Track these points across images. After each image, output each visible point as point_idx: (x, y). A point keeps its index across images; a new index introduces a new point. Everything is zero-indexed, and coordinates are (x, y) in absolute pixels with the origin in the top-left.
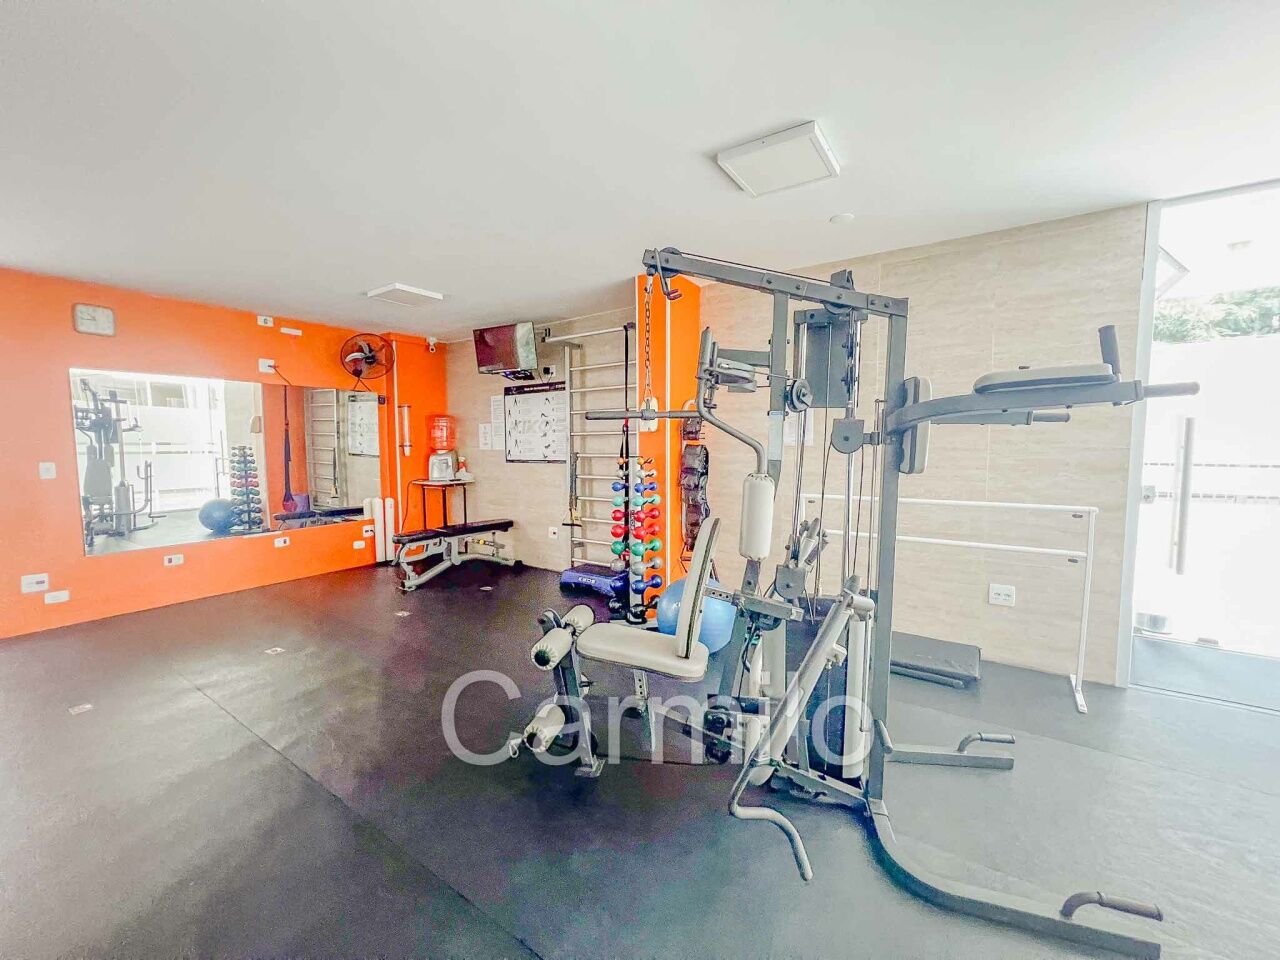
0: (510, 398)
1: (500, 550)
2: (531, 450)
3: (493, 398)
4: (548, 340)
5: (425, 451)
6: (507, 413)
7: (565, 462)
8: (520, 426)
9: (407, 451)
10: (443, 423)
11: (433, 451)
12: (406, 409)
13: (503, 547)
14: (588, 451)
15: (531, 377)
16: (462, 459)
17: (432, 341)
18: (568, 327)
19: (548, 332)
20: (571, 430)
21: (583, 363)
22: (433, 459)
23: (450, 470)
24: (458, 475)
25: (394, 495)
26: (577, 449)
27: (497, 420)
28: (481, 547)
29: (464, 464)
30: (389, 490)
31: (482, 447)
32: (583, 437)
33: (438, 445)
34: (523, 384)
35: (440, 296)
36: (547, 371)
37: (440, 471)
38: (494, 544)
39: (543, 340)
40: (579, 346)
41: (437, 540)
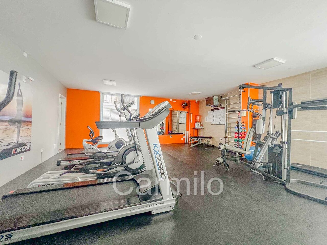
0: (212, 111)
1: (209, 143)
2: (217, 122)
3: (209, 111)
4: (221, 99)
5: (194, 122)
6: (212, 114)
7: (224, 124)
8: (214, 117)
9: (191, 122)
10: (198, 117)
11: (196, 122)
12: (192, 114)
13: (210, 142)
14: (230, 121)
15: (217, 107)
16: (202, 124)
17: (197, 101)
18: (226, 96)
19: (221, 97)
20: (226, 117)
21: (229, 103)
22: (196, 124)
23: (199, 126)
24: (201, 127)
25: (188, 130)
26: (227, 121)
27: (209, 116)
28: (205, 141)
29: (202, 125)
30: (188, 129)
31: (206, 121)
32: (229, 119)
33: (197, 121)
34: (216, 108)
35: (201, 93)
36: (221, 105)
37: (197, 126)
38: (208, 141)
39: (220, 99)
40: (228, 100)
41: (197, 138)
